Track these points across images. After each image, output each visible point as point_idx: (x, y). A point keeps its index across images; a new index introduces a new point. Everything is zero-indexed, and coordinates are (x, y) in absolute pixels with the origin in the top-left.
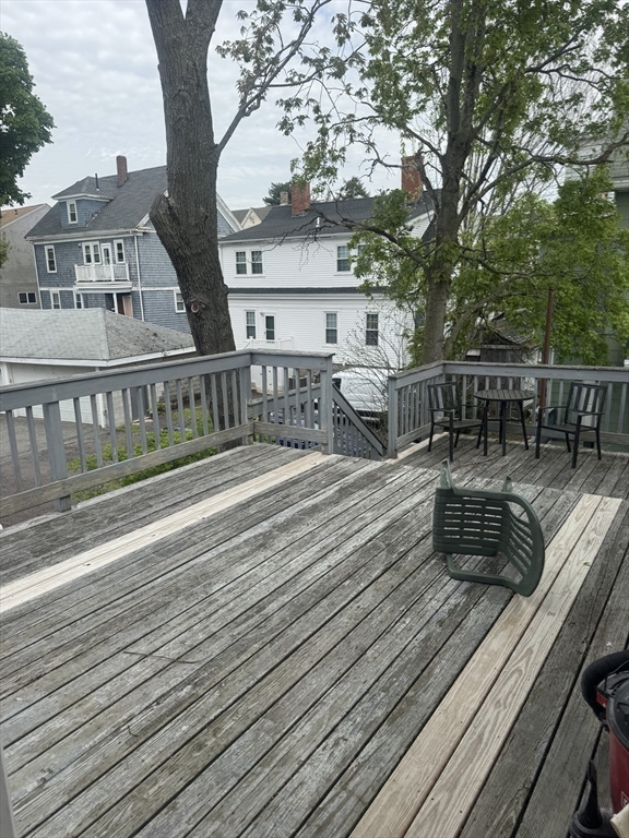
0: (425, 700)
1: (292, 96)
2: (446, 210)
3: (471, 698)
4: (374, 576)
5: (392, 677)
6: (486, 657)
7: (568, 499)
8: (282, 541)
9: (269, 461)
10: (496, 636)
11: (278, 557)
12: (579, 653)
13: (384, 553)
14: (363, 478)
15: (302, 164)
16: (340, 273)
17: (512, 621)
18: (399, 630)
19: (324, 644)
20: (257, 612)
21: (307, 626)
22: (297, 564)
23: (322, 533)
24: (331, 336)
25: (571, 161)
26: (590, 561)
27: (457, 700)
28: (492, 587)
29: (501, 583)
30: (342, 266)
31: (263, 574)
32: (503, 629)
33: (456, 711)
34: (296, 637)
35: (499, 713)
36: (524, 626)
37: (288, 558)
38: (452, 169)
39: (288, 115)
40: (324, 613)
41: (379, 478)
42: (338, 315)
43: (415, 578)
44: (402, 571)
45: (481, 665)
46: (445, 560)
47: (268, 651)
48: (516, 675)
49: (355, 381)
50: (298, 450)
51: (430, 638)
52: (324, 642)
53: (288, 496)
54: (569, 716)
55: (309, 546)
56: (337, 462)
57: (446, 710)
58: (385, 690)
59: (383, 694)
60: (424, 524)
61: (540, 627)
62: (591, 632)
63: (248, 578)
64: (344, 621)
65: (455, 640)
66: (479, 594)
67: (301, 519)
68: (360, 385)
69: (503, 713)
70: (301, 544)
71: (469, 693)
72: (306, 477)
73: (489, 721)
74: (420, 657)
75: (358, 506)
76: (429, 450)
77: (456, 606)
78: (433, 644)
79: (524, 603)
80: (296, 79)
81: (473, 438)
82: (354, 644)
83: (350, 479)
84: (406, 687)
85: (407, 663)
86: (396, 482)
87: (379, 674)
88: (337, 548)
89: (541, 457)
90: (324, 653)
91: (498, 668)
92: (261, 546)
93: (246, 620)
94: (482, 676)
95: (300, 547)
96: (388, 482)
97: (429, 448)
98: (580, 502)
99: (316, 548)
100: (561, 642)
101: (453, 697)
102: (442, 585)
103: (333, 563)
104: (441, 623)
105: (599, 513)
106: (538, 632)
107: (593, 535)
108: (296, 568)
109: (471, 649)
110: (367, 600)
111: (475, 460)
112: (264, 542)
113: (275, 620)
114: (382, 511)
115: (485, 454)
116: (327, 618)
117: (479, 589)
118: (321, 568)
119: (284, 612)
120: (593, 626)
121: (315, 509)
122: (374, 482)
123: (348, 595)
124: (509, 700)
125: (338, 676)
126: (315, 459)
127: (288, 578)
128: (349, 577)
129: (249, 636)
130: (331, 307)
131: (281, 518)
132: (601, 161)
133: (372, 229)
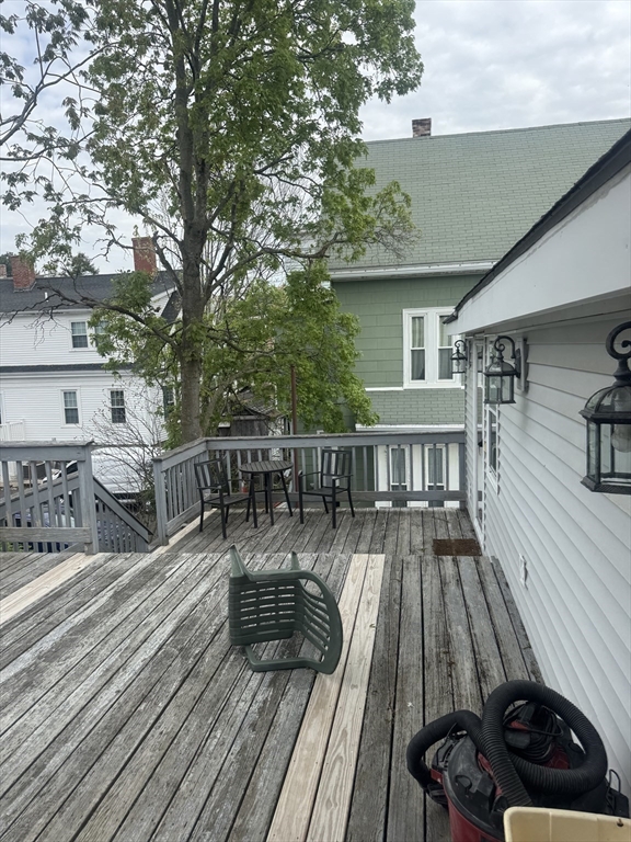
0: (255, 825)
1: (17, 171)
2: (190, 293)
3: (301, 806)
4: (172, 690)
5: (214, 808)
6: (305, 752)
7: (341, 562)
8: (53, 673)
9: (20, 573)
10: (309, 726)
11: (51, 695)
12: (387, 721)
13: (178, 659)
14: (138, 576)
15: (29, 240)
16: (77, 349)
17: (321, 705)
18: (211, 748)
19: (128, 792)
20: (35, 776)
21: (104, 774)
22: (77, 699)
23: (101, 652)
24: (72, 416)
25: (296, 254)
26: (374, 622)
27: (288, 813)
28: (295, 672)
29: (303, 665)
30: (78, 342)
31: (35, 723)
32: (314, 716)
33: (289, 826)
34: (92, 793)
35: (331, 813)
36: (333, 707)
37: (65, 693)
38: (191, 255)
39: (13, 189)
40: (121, 753)
41: (158, 573)
42: (78, 393)
43: (216, 681)
44: (201, 677)
45: (303, 764)
46: (243, 652)
47: (59, 823)
48: (338, 764)
49: (107, 463)
50: (54, 555)
51: (246, 748)
52: (127, 790)
53: (51, 614)
54: (395, 793)
55: (88, 672)
56: (106, 562)
57: (280, 829)
58: (210, 827)
59: (208, 833)
60: (215, 616)
61: (348, 704)
62: (392, 696)
63: (15, 733)
64: (148, 755)
65: (271, 742)
66: (284, 682)
67: (73, 641)
68: (113, 467)
69: (335, 812)
70: (79, 672)
71: (298, 800)
72: (70, 587)
73: (324, 827)
74: (240, 774)
75: (139, 610)
76: (201, 530)
77: (265, 702)
78: (251, 753)
79: (328, 682)
80: (21, 154)
81: (241, 511)
82: (164, 780)
83: (125, 579)
84: (232, 816)
85: (228, 786)
86: (177, 574)
87: (199, 810)
88: (123, 667)
89: (305, 521)
90: (130, 803)
91: (320, 761)
92: (27, 685)
93: (22, 789)
94: (307, 776)
95: (78, 675)
96: (167, 575)
97: (201, 528)
98: (352, 564)
99: (98, 673)
100: (369, 714)
101: (283, 811)
102: (246, 682)
103: (121, 686)
104: (253, 726)
105: (370, 572)
106: (348, 708)
107: (370, 595)
108: (77, 704)
109: (289, 747)
110: (170, 721)
111: (248, 533)
112: (29, 679)
113: (62, 778)
114: (167, 611)
115: (256, 527)
116: (126, 758)
117: (283, 676)
118: (108, 696)
119: (71, 765)
120: (392, 689)
121: (89, 624)
122: (152, 578)
123: (147, 721)
124: (337, 797)
125: (153, 827)
126: (77, 563)
127: (68, 719)
128: (144, 698)
129: (30, 811)
130: (69, 385)
131: (47, 644)
132: (320, 256)
133: (114, 309)
